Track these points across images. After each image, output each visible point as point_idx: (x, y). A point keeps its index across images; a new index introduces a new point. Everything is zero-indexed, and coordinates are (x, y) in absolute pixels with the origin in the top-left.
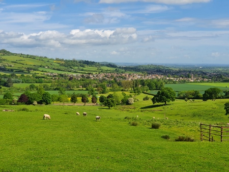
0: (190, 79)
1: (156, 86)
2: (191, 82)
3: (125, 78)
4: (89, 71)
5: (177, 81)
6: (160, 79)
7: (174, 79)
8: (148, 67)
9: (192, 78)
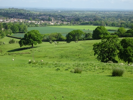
0: (50, 22)
1: (20, 30)
2: (52, 25)
5: (39, 24)
6: (22, 22)
7: (36, 23)
8: (9, 10)
9: (53, 21)
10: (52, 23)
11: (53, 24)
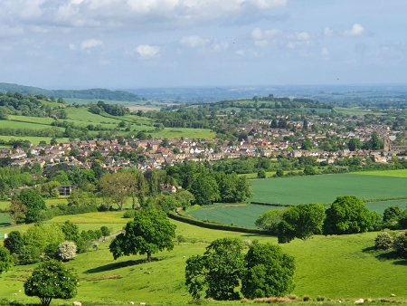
0: (376, 154)
3: (141, 160)
4: (18, 133)
5: (331, 161)
6: (271, 157)
7: (321, 157)
8: (255, 106)
9: (386, 148)
10: (382, 155)
11: (384, 160)
